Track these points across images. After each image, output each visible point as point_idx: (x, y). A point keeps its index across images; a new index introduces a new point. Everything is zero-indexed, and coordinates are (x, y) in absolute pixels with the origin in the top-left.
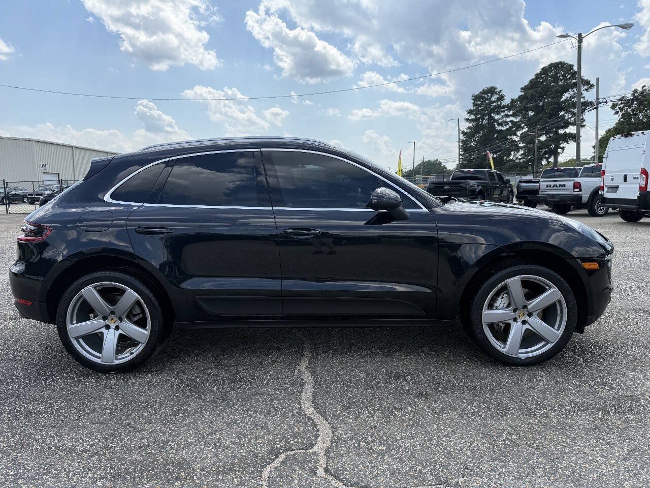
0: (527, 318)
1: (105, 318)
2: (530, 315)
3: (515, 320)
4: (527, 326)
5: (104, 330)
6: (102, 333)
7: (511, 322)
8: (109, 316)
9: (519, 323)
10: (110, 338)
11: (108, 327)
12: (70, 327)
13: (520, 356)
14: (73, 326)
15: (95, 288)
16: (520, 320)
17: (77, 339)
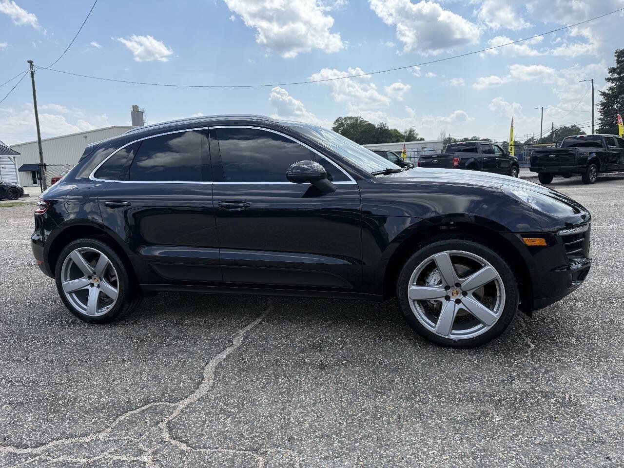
0: (461, 297)
1: (90, 277)
2: (465, 294)
3: (448, 298)
4: (460, 306)
5: (89, 287)
6: (88, 290)
7: (443, 300)
8: (93, 275)
9: (452, 302)
10: (94, 294)
11: (92, 285)
12: (64, 283)
13: (452, 337)
14: (67, 282)
15: (80, 251)
16: (453, 299)
17: (70, 293)
